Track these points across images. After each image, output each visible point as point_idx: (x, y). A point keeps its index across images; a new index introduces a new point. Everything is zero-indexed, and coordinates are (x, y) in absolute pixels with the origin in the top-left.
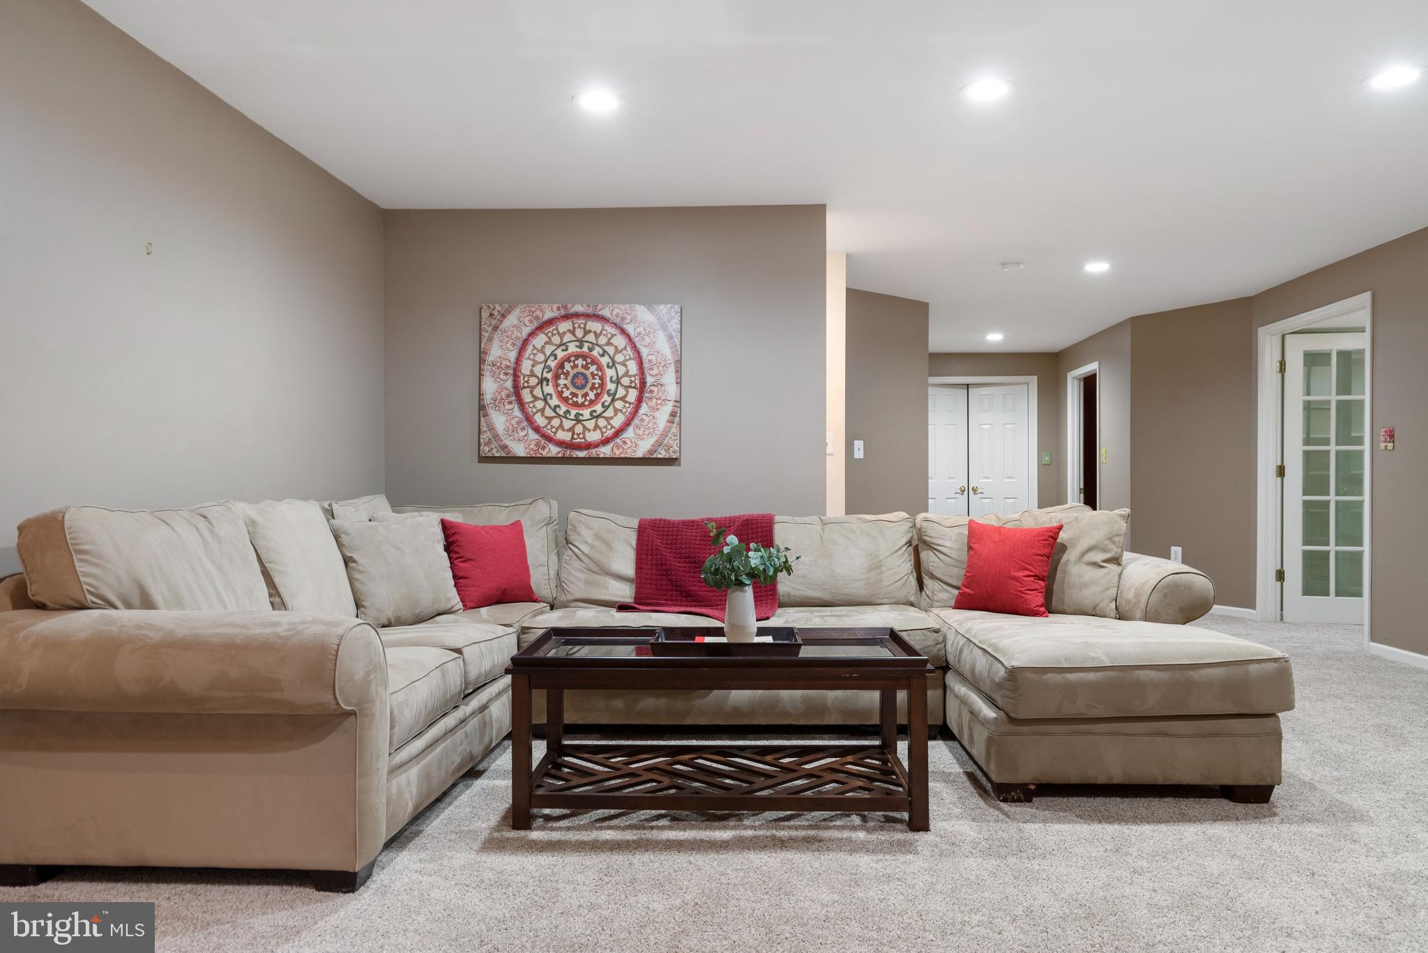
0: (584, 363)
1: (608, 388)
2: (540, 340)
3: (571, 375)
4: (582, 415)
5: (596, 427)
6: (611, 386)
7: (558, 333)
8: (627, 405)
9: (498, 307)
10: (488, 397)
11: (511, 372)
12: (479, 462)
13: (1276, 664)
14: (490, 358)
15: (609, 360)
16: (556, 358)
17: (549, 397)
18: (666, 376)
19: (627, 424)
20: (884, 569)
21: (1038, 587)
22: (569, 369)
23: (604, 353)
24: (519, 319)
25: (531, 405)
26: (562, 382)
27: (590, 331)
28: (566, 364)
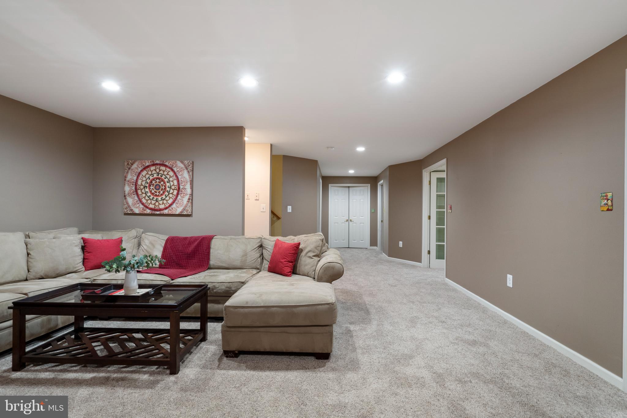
0: (159, 181)
1: (167, 190)
2: (144, 173)
3: (155, 185)
4: (158, 199)
5: (163, 203)
6: (168, 189)
7: (151, 170)
8: (174, 196)
9: (130, 161)
10: (127, 192)
11: (134, 184)
12: (124, 215)
13: (328, 306)
14: (127, 179)
15: (168, 180)
16: (150, 179)
17: (147, 193)
18: (187, 185)
19: (173, 202)
20: (248, 256)
21: (288, 265)
22: (154, 183)
23: (166, 177)
24: (137, 166)
25: (141, 195)
26: (151, 187)
27: (161, 170)
28: (153, 181)
